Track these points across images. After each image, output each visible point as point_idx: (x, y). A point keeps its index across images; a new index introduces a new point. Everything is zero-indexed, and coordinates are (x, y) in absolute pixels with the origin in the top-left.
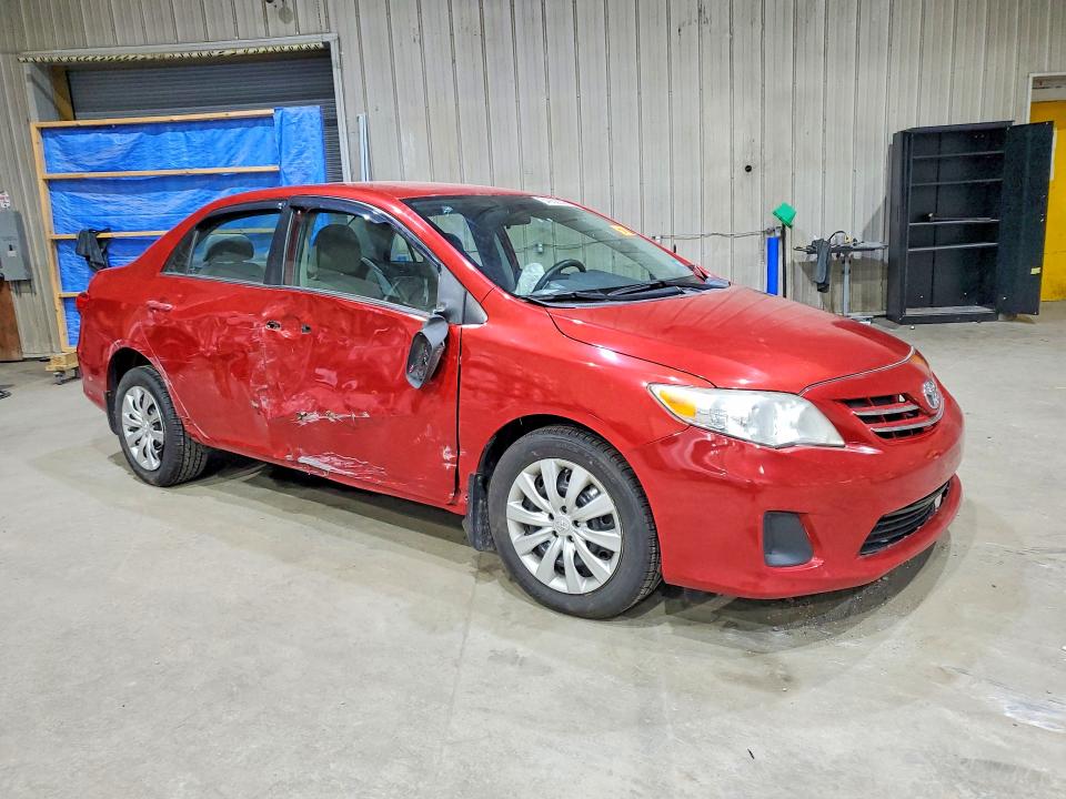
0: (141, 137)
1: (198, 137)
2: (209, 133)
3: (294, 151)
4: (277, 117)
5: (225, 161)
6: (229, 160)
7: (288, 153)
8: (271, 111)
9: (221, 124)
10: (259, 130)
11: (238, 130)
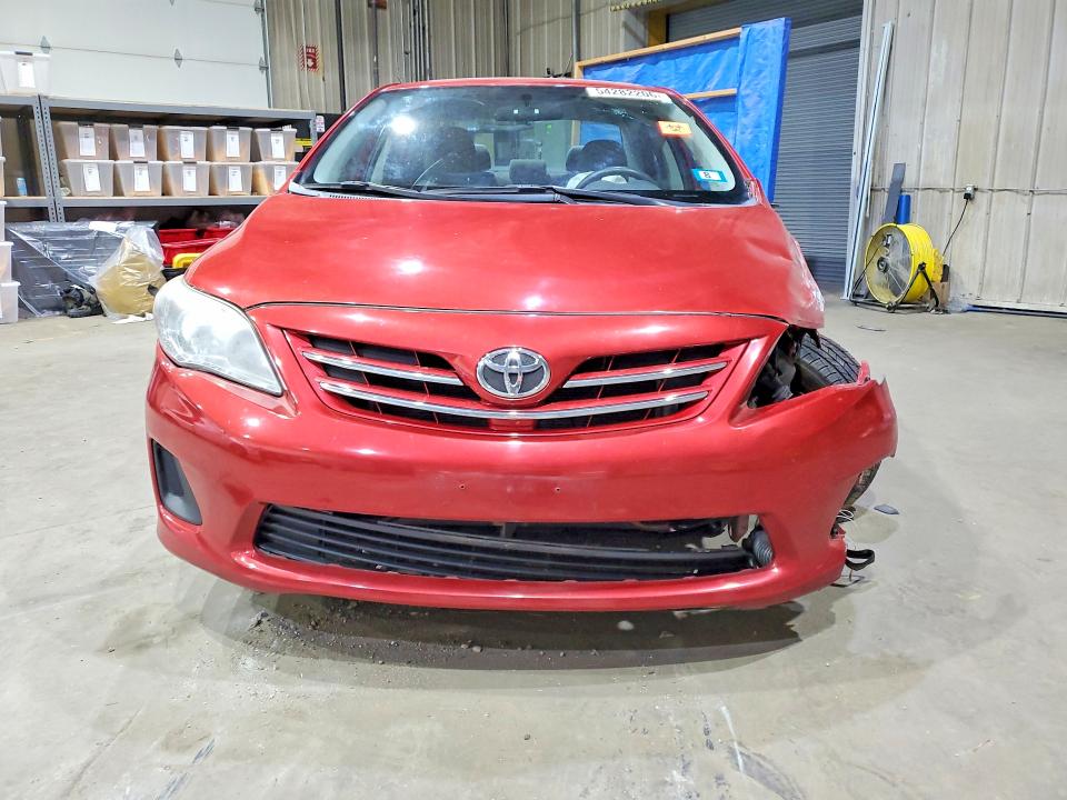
0: (643, 68)
1: (685, 63)
2: (692, 58)
3: (754, 71)
4: (743, 37)
5: (701, 87)
6: (705, 86)
7: (748, 73)
8: (738, 30)
9: (703, 48)
10: (731, 51)
11: (716, 52)
